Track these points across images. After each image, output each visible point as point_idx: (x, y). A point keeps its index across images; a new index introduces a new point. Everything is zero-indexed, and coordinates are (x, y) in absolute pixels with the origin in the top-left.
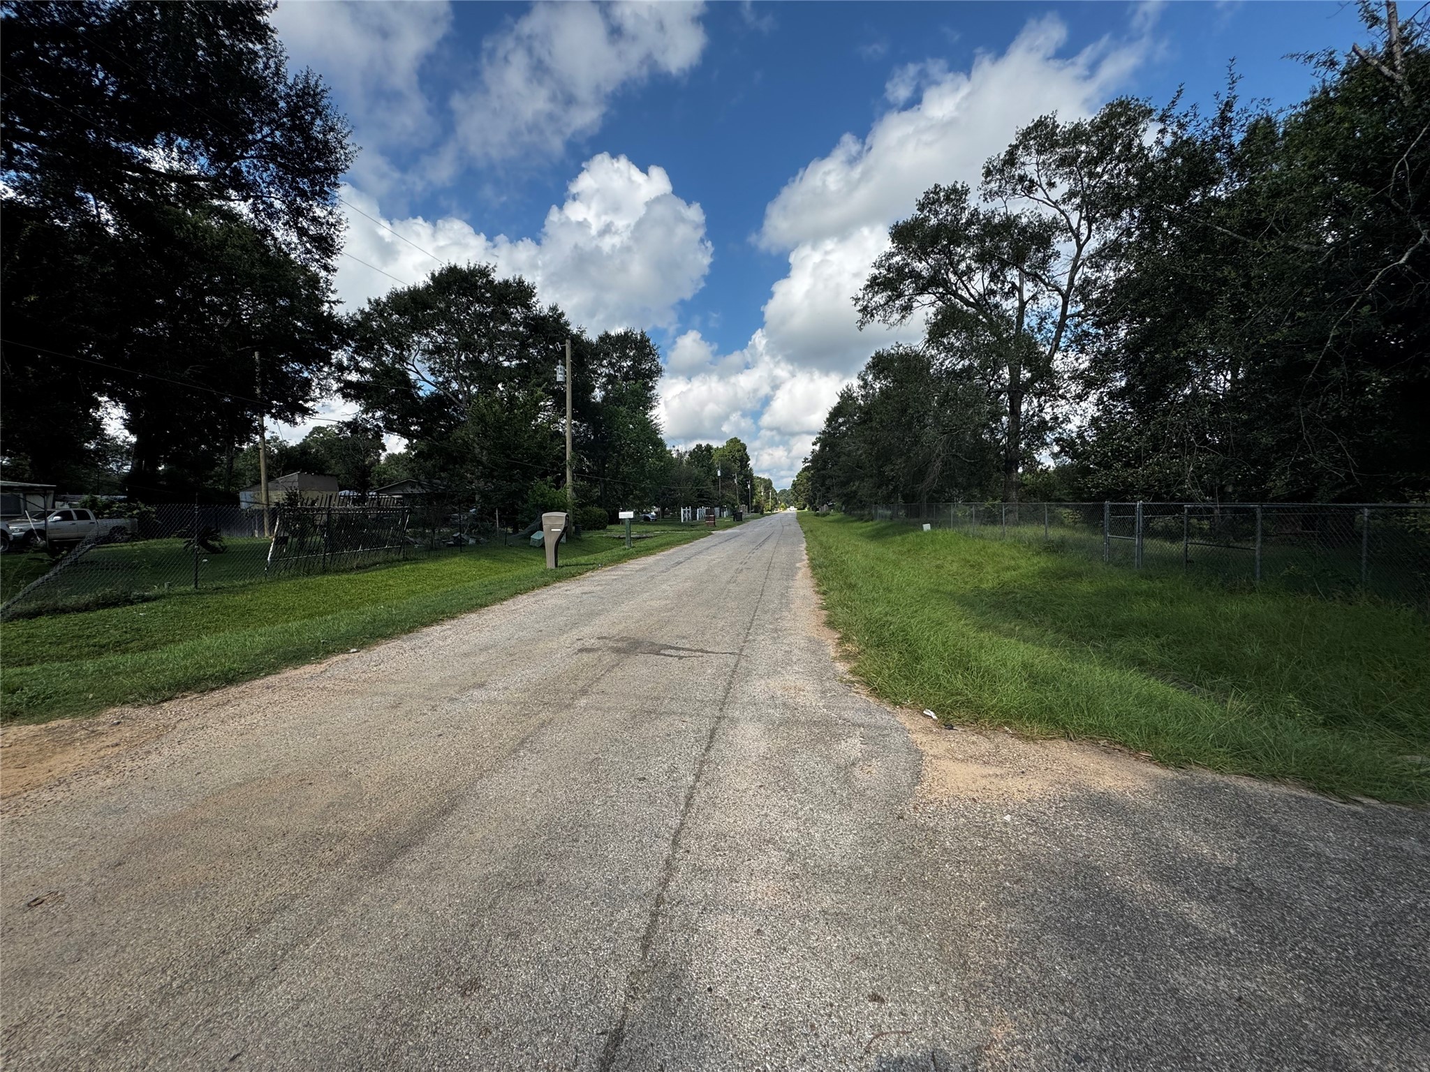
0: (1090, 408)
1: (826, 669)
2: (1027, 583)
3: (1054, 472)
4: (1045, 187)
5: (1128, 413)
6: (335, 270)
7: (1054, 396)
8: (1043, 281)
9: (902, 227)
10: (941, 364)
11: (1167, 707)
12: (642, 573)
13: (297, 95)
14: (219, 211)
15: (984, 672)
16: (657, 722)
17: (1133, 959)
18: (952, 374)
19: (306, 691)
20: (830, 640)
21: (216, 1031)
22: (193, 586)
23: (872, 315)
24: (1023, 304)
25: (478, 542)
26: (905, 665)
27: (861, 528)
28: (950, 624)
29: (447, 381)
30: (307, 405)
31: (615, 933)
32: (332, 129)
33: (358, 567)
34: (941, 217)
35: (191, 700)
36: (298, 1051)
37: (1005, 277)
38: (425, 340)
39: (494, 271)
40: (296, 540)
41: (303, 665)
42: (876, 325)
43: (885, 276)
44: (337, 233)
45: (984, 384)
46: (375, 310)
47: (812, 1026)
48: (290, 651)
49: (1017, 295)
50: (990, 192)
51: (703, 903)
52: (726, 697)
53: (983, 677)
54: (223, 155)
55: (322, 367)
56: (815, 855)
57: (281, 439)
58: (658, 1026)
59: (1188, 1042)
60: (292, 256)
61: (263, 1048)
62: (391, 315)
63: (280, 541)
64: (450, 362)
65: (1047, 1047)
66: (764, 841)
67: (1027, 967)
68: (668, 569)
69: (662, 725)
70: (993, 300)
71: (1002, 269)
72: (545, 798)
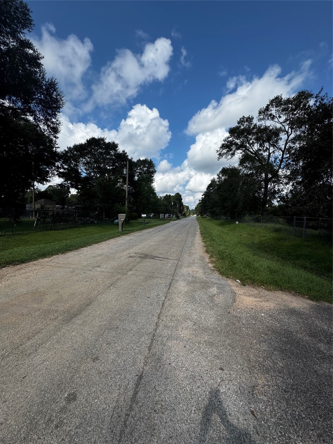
0: (290, 187)
1: (205, 265)
2: (269, 241)
3: (278, 207)
4: (278, 118)
5: (302, 189)
6: (58, 138)
7: (279, 183)
8: (276, 147)
9: (233, 129)
10: (243, 172)
11: (313, 282)
12: (148, 234)
13: (49, 84)
14: (23, 119)
15: (255, 268)
16: (153, 280)
17: (303, 361)
18: (247, 175)
19: (46, 266)
20: (207, 257)
21: (19, 369)
22: (11, 233)
23: (222, 156)
24: (270, 154)
25: (98, 222)
26: (231, 265)
27: (216, 222)
28: (245, 253)
29: (90, 173)
30: (48, 179)
31: (140, 345)
32: (59, 95)
33: (61, 229)
34: (245, 126)
35: (11, 268)
36: (43, 376)
37: (264, 145)
38: (84, 160)
39: (106, 139)
40: (43, 220)
41: (45, 258)
42: (223, 159)
43: (226, 144)
44: (59, 126)
45: (257, 179)
46: (69, 150)
47: (202, 377)
48: (41, 254)
49: (268, 151)
50: (261, 119)
51: (167, 337)
52: (174, 273)
53: (255, 270)
54: (26, 102)
55: (53, 167)
56: (202, 323)
57: (39, 189)
58: (153, 374)
59: (321, 388)
60: (45, 133)
61: (33, 375)
62: (74, 152)
63: (38, 220)
64: (91, 167)
65: (276, 387)
66: (186, 318)
67: (269, 362)
68: (156, 233)
69: (155, 281)
70: (260, 152)
71: (263, 143)
72: (119, 302)
